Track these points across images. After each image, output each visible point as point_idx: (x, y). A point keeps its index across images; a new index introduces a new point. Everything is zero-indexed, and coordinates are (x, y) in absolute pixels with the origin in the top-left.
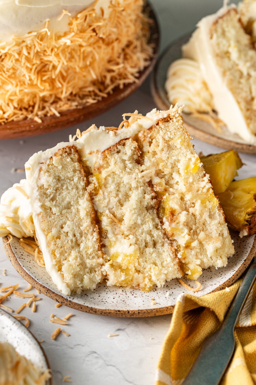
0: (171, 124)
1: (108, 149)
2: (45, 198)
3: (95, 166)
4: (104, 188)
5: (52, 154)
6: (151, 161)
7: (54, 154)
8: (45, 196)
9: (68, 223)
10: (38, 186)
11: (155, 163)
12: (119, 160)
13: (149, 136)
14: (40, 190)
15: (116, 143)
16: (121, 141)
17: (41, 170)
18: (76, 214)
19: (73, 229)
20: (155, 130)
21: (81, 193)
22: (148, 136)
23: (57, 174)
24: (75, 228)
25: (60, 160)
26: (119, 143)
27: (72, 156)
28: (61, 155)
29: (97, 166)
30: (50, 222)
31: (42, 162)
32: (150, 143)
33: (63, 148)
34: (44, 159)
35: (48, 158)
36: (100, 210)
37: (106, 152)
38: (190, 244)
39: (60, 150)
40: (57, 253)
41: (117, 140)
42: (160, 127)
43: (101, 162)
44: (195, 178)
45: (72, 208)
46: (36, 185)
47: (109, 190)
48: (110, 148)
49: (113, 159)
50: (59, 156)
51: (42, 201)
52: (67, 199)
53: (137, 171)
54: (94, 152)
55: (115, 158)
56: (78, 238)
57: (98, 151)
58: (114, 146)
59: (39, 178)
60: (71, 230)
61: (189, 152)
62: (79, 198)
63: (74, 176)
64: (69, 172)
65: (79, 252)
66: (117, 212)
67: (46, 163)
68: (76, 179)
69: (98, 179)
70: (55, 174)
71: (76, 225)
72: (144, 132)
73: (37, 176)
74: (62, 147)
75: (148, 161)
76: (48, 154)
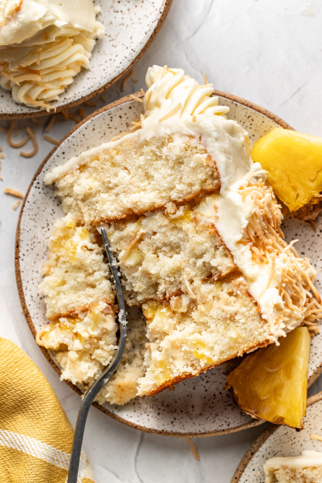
0: (257, 324)
1: (217, 232)
2: (157, 144)
3: (199, 215)
4: (170, 227)
5: (211, 153)
6: (209, 293)
7: (211, 154)
8: (159, 144)
9: (128, 177)
10: (173, 134)
11: (204, 300)
12: (203, 248)
13: (239, 292)
14: (167, 137)
15: (226, 244)
16: (230, 251)
17: (191, 137)
18: (139, 187)
19: (122, 185)
20: (246, 301)
21: (164, 194)
22: (238, 290)
23: (185, 160)
24: (122, 186)
25: (202, 164)
26: (226, 249)
27: (209, 181)
28: (208, 165)
29: (199, 216)
30: (129, 152)
31: (202, 138)
32: (231, 294)
33: (217, 169)
34: (205, 141)
35: (206, 146)
36: (144, 221)
37: (212, 230)
38: (78, 338)
39: (215, 164)
40: (96, 163)
41: (231, 246)
42: (251, 308)
43: (202, 223)
44: (190, 355)
45: (146, 182)
46: (174, 131)
47: (169, 234)
48: (219, 236)
49: (204, 240)
50: (206, 162)
51: (153, 141)
52: (156, 176)
53: (193, 273)
54: (217, 212)
55: (206, 242)
56: (113, 191)
57: (217, 218)
58: (222, 241)
59: (182, 135)
60: (119, 182)
61: (223, 349)
62: (157, 192)
63: (184, 184)
64: (188, 177)
65: (99, 192)
66: (143, 244)
67: (200, 144)
68: (179, 187)
69: (181, 218)
70: (185, 157)
71: (125, 188)
72: (245, 285)
73: (185, 132)
74: (218, 167)
75: (207, 289)
76: (212, 147)
